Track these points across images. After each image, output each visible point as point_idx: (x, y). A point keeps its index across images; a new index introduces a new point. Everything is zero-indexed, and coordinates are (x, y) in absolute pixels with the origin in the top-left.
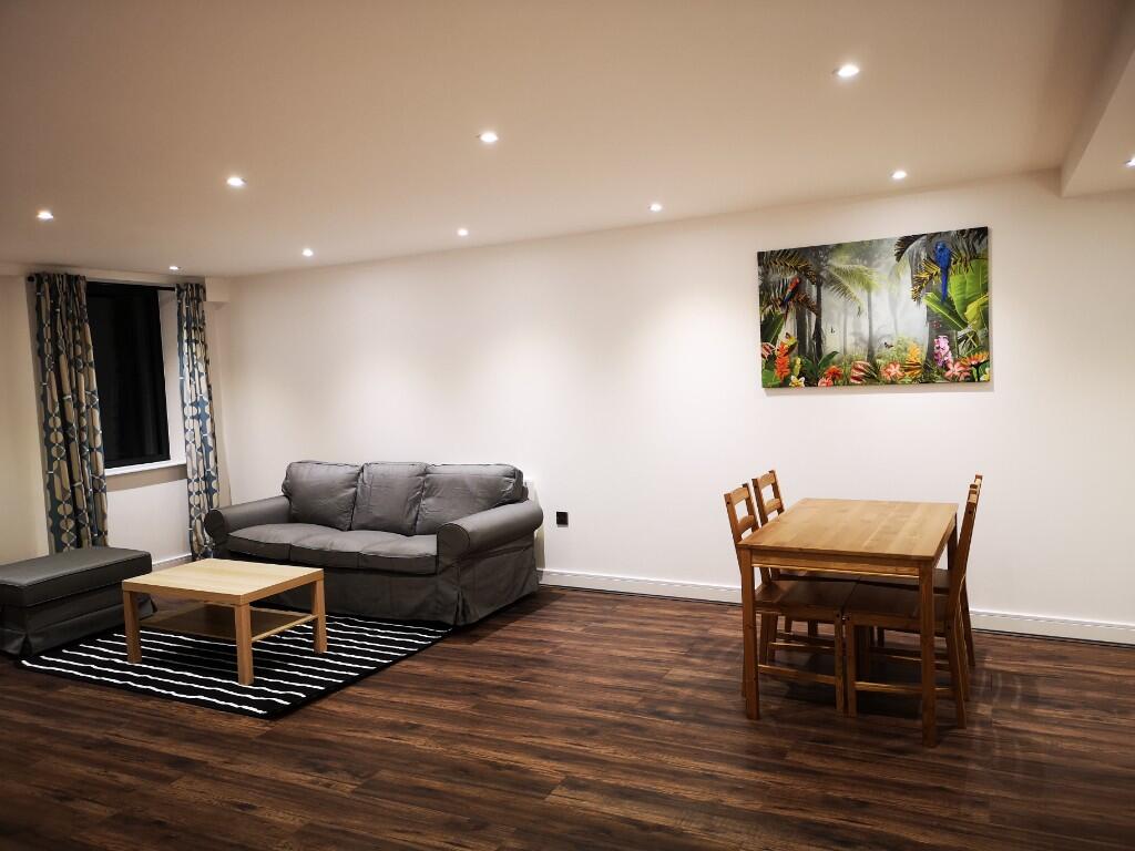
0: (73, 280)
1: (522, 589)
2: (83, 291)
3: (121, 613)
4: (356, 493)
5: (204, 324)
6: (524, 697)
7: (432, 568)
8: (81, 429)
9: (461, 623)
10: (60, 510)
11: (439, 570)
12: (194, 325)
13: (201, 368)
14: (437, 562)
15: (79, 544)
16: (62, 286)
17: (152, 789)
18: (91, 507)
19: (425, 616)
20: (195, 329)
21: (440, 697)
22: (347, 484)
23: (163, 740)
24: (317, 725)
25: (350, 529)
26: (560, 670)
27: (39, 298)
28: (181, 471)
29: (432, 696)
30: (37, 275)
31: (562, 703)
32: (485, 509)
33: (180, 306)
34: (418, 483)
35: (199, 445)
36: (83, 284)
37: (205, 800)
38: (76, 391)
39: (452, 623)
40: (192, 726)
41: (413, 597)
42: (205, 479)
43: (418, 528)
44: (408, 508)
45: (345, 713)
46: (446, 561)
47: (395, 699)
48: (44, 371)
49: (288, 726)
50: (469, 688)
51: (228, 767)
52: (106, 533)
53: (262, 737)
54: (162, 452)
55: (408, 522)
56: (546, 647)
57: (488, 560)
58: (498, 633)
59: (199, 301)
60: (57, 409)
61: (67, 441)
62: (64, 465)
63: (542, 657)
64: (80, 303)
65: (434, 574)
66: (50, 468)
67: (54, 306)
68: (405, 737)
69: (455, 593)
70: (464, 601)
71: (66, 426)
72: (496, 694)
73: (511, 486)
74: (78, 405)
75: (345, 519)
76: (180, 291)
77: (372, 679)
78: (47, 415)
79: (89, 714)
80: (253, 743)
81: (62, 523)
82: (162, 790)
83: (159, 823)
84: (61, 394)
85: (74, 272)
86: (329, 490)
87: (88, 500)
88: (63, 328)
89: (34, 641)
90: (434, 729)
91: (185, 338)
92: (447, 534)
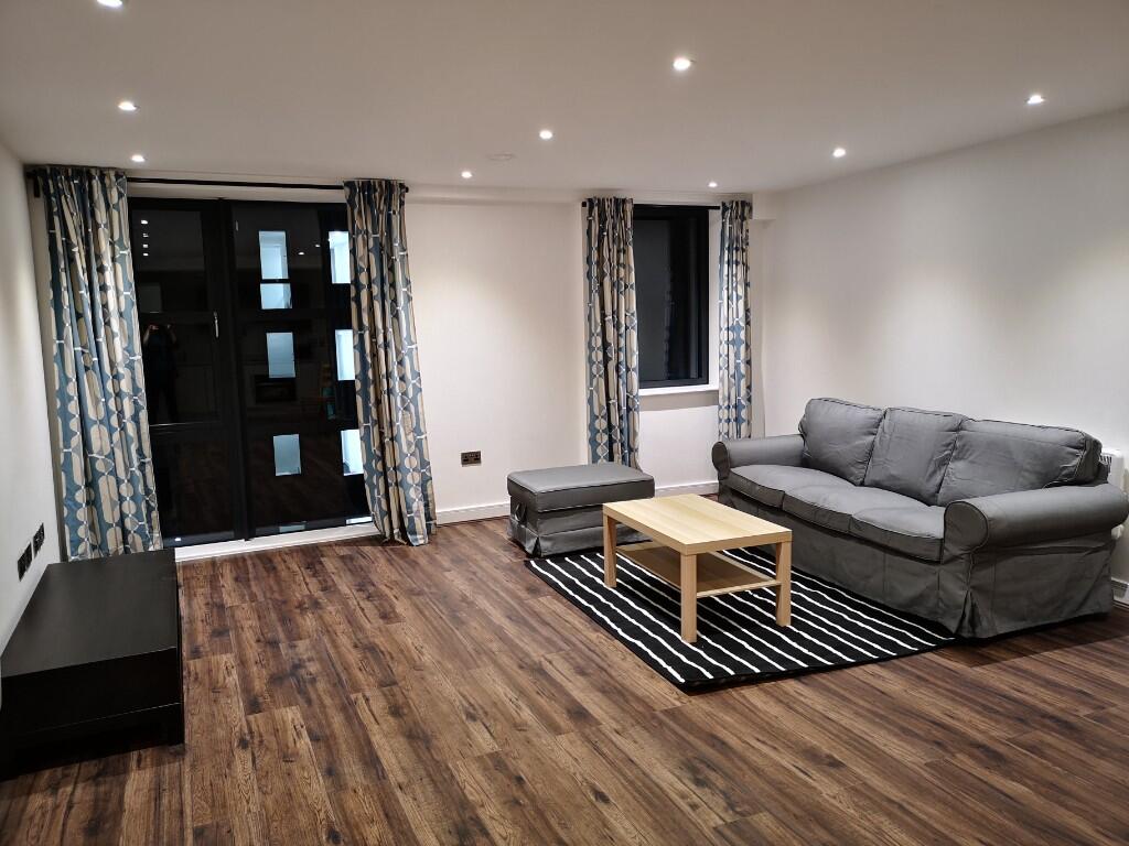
0: (620, 203)
1: (1082, 604)
2: (629, 214)
3: (600, 536)
4: (873, 443)
5: (747, 244)
6: (1008, 775)
7: (935, 555)
8: (619, 349)
9: (965, 634)
10: (597, 423)
11: (944, 559)
12: (737, 245)
13: (741, 291)
14: (942, 548)
15: (611, 458)
16: (609, 209)
17: (538, 735)
18: (624, 425)
19: (922, 612)
20: (737, 249)
21: (890, 731)
22: (865, 430)
23: (581, 681)
24: (728, 719)
25: (862, 484)
26: (1091, 750)
27: (590, 222)
28: (712, 397)
29: (882, 727)
30: (590, 200)
31: (1067, 808)
32: (1034, 487)
33: (723, 224)
34: (948, 441)
35: (732, 372)
36: (629, 207)
37: (572, 770)
38: (616, 313)
39: (953, 631)
40: (614, 674)
41: (908, 585)
42: (736, 407)
43: (940, 497)
44: (931, 469)
45: (765, 713)
46: (953, 549)
47: (832, 715)
48: (591, 291)
49: (698, 706)
50: (938, 734)
51: (616, 738)
52: (636, 450)
53: (666, 712)
54: (703, 377)
55: (930, 486)
56: (1084, 703)
57: (1020, 559)
58: (1020, 662)
59: (743, 219)
60: (599, 329)
61: (606, 360)
62: (602, 381)
63: (1072, 719)
64: (626, 226)
65: (938, 563)
66: (591, 384)
67: (602, 230)
68: (816, 775)
69: (963, 593)
70: (974, 607)
71: (605, 345)
72: (972, 756)
73: (1076, 461)
74: (617, 326)
75: (857, 471)
76: (725, 209)
77: (822, 678)
78: (591, 335)
79: (545, 632)
80: (654, 717)
81: (598, 436)
82: (545, 740)
83: (520, 779)
84: (603, 316)
85: (621, 196)
86: (845, 435)
87: (621, 418)
88: (610, 250)
89: (544, 544)
90: (858, 777)
91: (726, 259)
92: (959, 514)
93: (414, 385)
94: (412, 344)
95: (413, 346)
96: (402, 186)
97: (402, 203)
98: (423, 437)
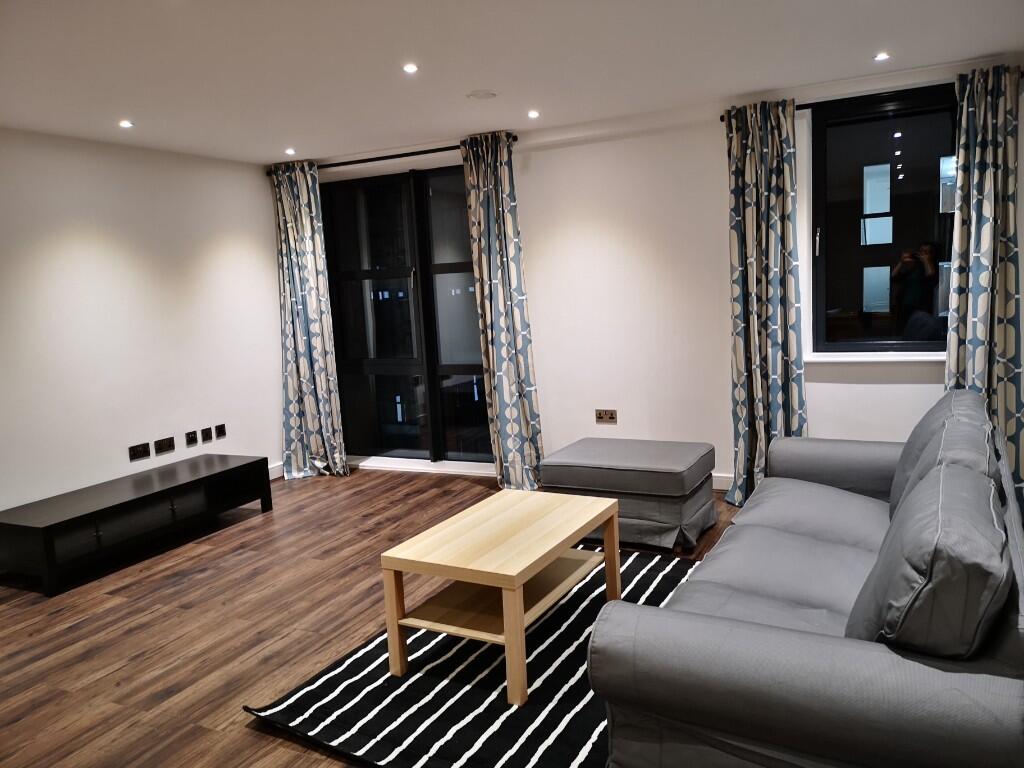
8: (768, 300)
18: (773, 398)
27: (731, 139)
30: (729, 112)
33: (961, 108)
76: (964, 85)
87: (767, 389)
93: (524, 336)
94: (523, 295)
95: (524, 298)
96: (509, 135)
97: (510, 153)
98: (533, 389)
